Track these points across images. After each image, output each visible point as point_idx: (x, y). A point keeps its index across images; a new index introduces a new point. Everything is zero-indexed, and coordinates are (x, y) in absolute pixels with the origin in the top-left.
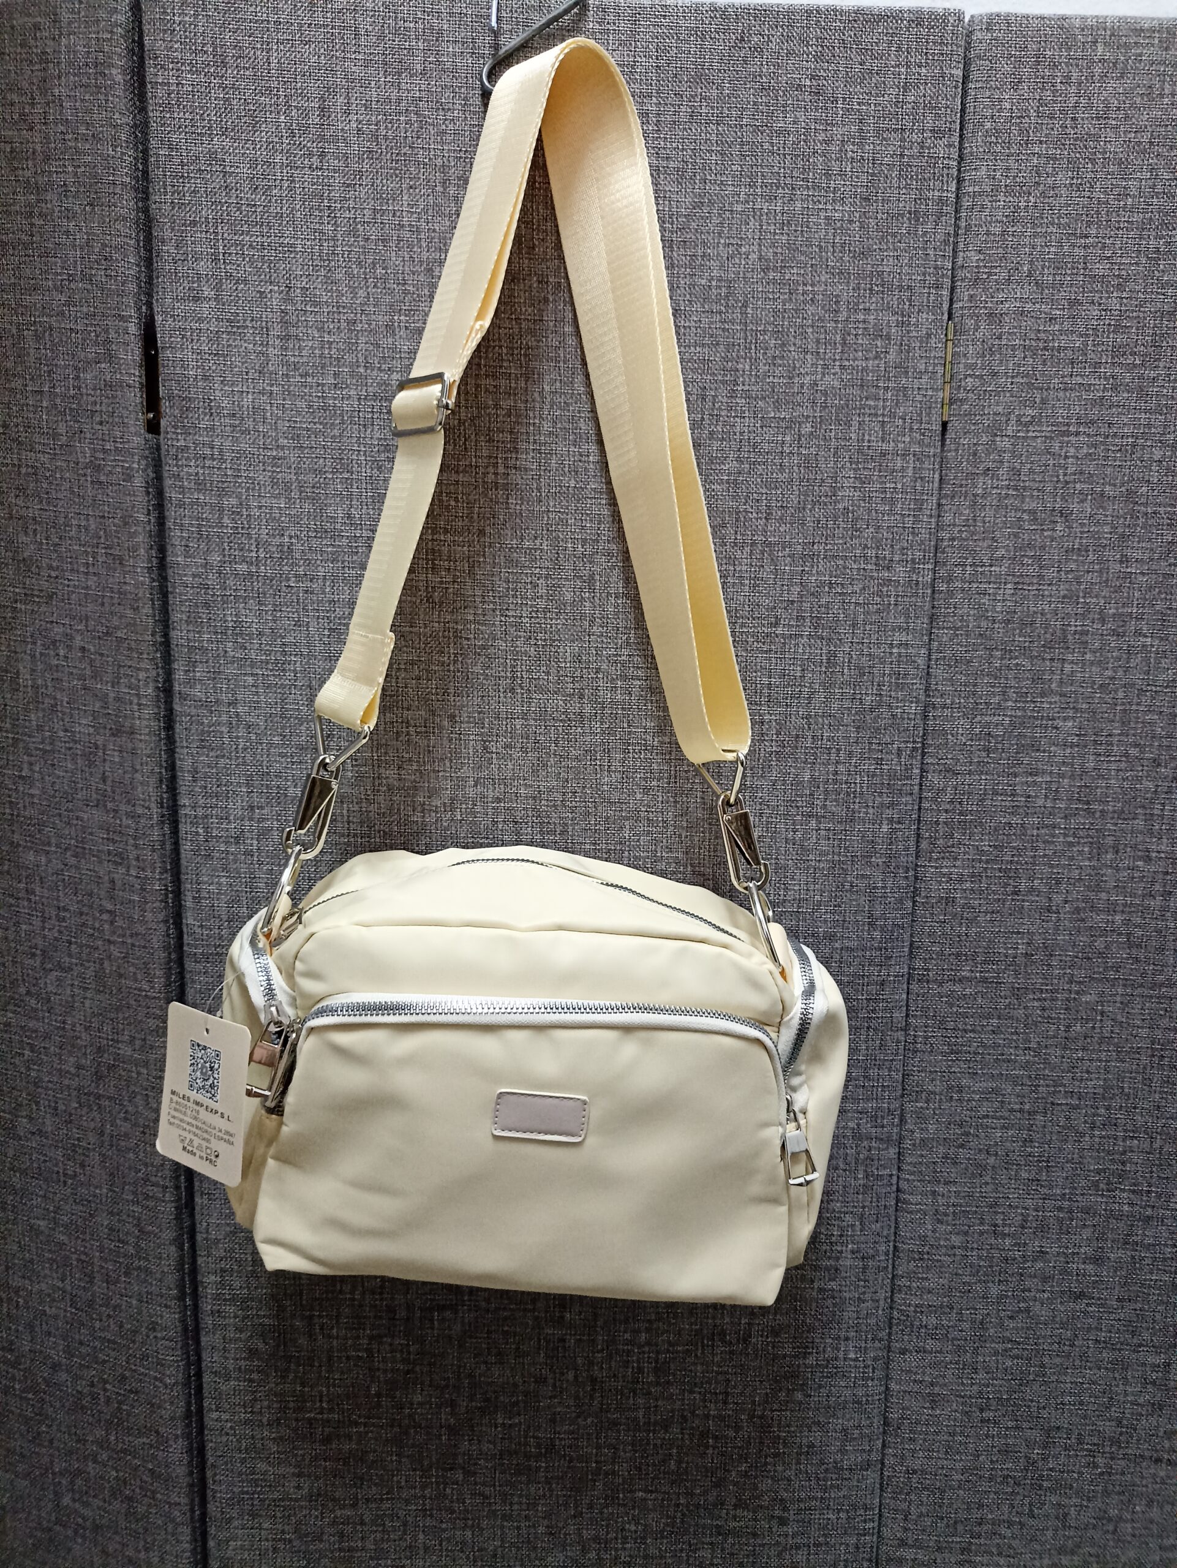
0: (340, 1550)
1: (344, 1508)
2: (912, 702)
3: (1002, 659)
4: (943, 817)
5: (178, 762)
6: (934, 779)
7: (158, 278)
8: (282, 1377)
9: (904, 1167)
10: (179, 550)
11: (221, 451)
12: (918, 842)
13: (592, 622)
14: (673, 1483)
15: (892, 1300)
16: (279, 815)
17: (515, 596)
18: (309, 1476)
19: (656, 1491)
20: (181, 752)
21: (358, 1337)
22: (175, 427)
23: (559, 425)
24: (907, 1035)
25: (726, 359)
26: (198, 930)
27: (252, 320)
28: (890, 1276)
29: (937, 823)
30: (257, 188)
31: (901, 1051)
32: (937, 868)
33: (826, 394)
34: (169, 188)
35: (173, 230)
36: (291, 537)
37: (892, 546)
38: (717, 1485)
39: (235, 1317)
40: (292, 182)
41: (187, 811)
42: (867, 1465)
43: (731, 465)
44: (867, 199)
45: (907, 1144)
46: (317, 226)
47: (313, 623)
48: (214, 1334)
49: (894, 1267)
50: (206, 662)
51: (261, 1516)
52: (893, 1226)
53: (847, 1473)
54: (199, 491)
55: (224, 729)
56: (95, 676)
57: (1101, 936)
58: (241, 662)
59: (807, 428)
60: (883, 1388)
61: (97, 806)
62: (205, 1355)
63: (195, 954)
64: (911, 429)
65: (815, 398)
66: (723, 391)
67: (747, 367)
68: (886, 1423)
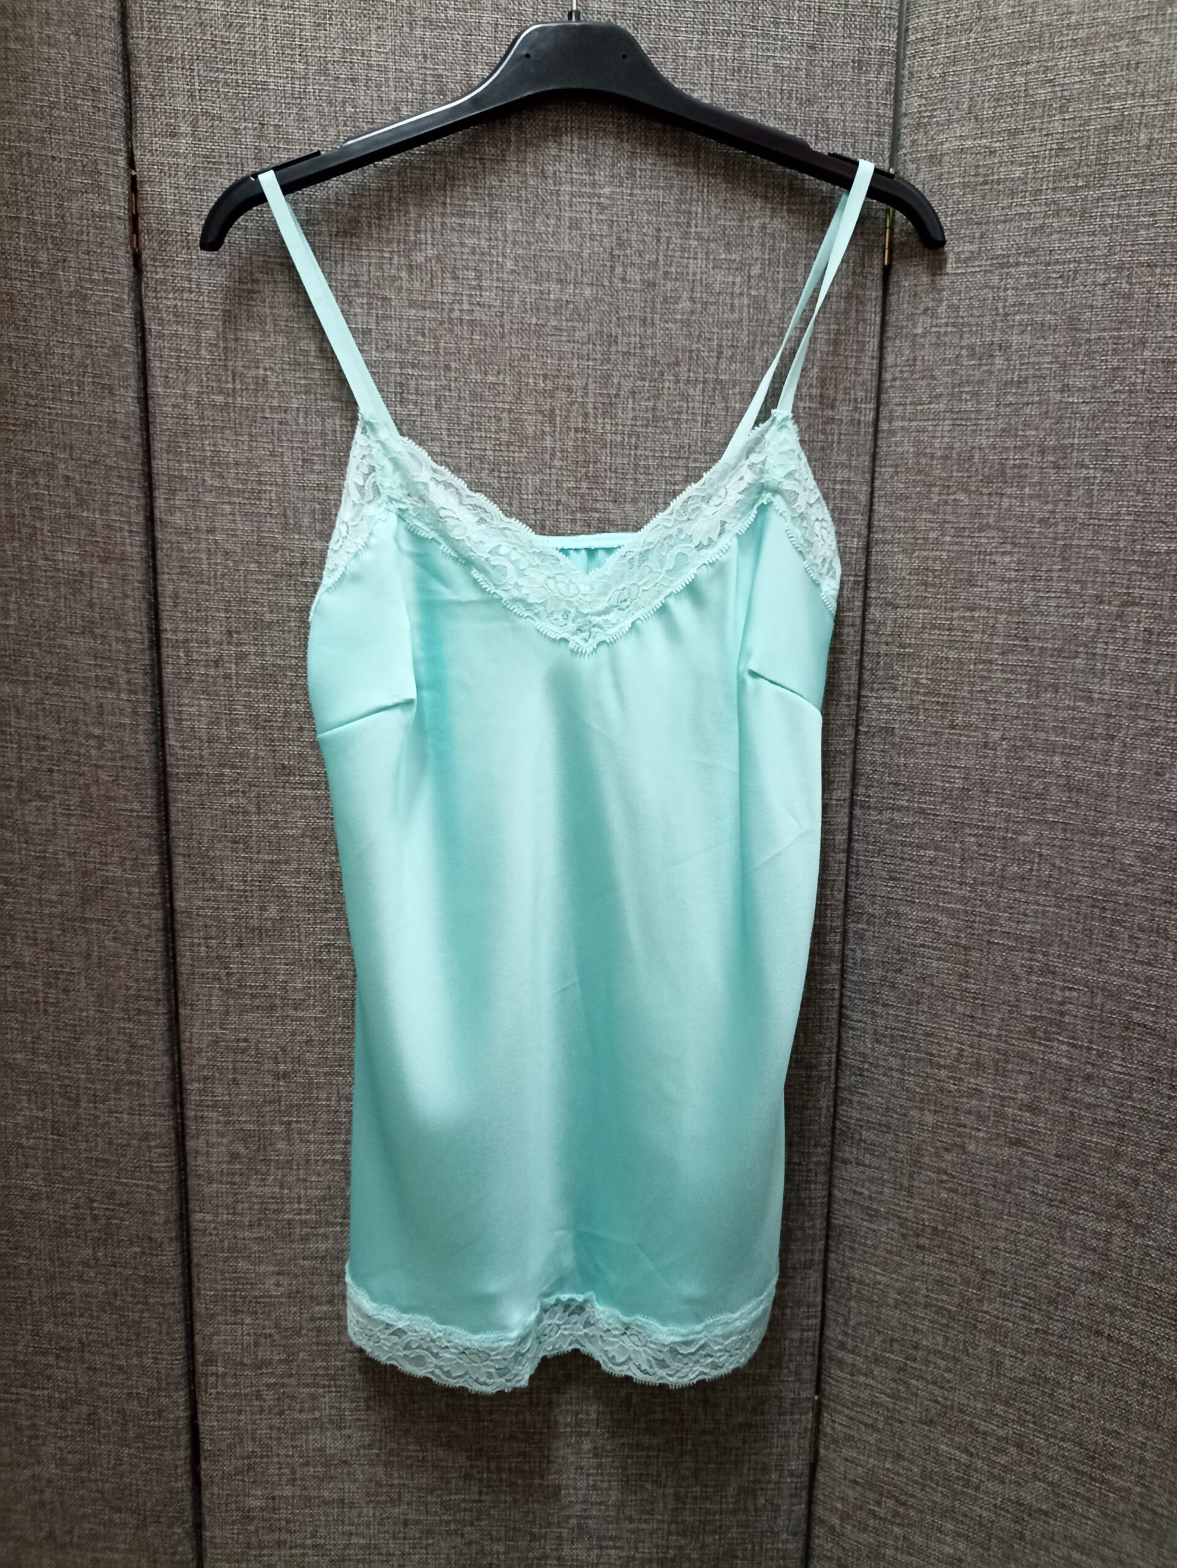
0: (318, 1344)
1: (319, 1304)
2: (853, 537)
3: (940, 494)
4: (883, 649)
5: (160, 588)
6: (875, 612)
7: (136, 113)
8: (263, 1180)
9: (849, 985)
10: (159, 381)
11: (198, 284)
12: (861, 674)
13: (553, 455)
15: (835, 1111)
16: (256, 640)
17: (479, 429)
18: (288, 1274)
20: (164, 578)
21: (334, 1142)
22: (154, 259)
23: (521, 264)
24: (849, 858)
25: (679, 201)
26: (180, 751)
27: (227, 157)
28: (833, 1086)
29: (878, 656)
30: (230, 26)
31: (843, 872)
32: (876, 698)
33: (773, 236)
34: (146, 24)
35: (150, 65)
36: (265, 369)
37: (836, 386)
39: (218, 1122)
40: (266, 19)
41: (169, 635)
42: (809, 1265)
43: (685, 305)
44: (812, 47)
45: (850, 963)
46: (289, 65)
47: (288, 453)
48: (197, 1138)
49: (837, 1079)
50: (186, 490)
51: (242, 1311)
52: (836, 1039)
54: (178, 323)
55: (204, 556)
56: (82, 503)
57: (1038, 776)
58: (221, 491)
59: (756, 270)
60: (825, 1193)
61: (83, 633)
62: (190, 1160)
63: (177, 774)
64: (854, 273)
65: (763, 241)
66: (676, 235)
67: (700, 210)
68: (828, 1226)
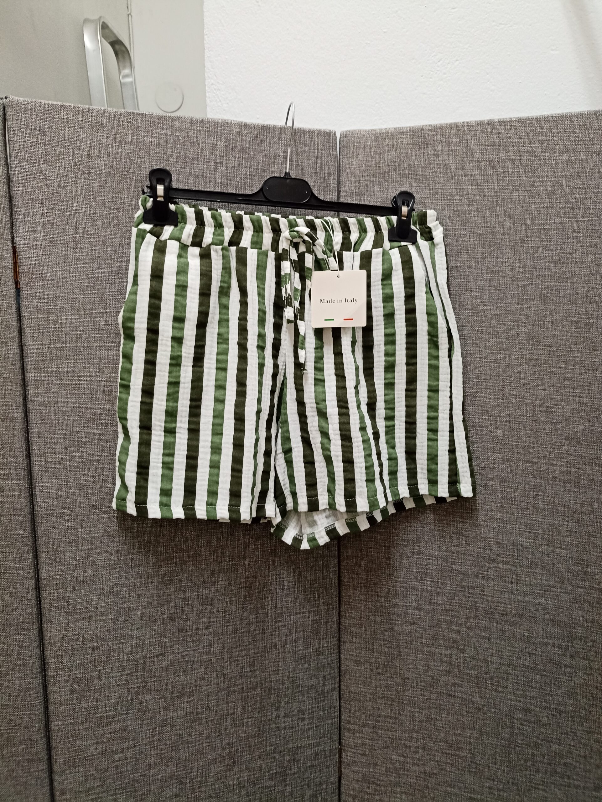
14: (259, 712)
19: (252, 717)
38: (276, 710)
53: (326, 695)
